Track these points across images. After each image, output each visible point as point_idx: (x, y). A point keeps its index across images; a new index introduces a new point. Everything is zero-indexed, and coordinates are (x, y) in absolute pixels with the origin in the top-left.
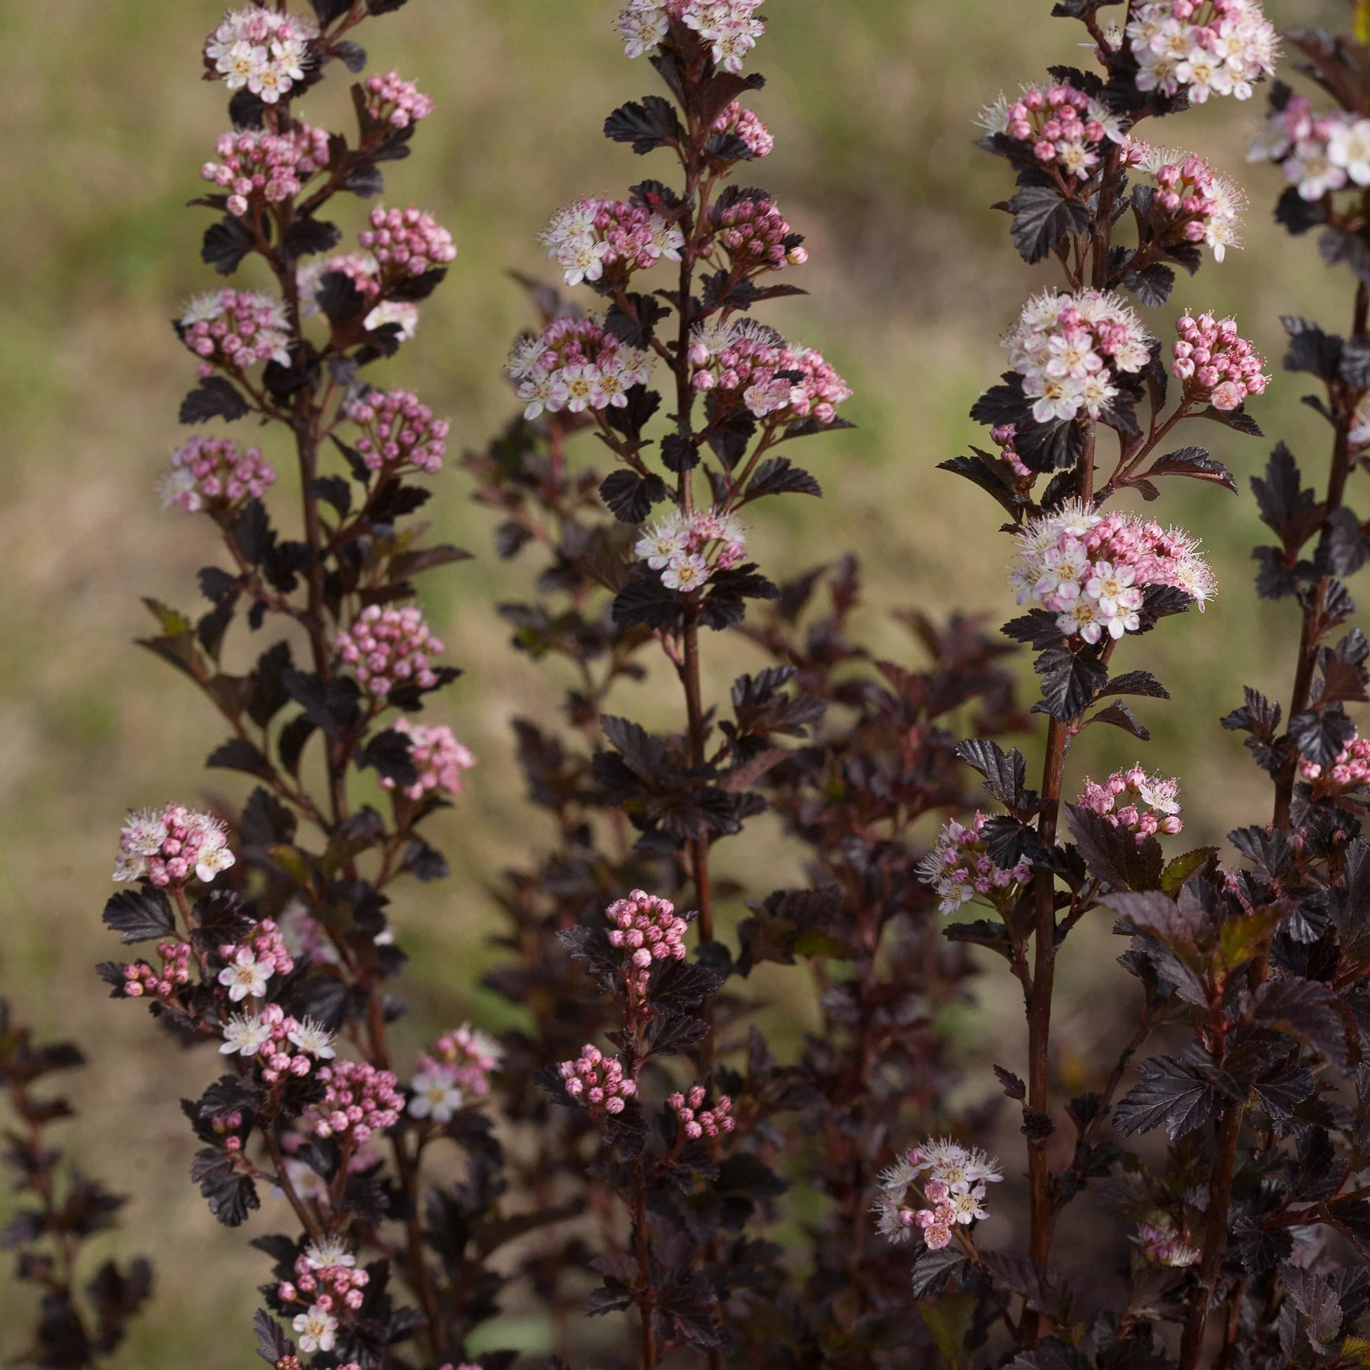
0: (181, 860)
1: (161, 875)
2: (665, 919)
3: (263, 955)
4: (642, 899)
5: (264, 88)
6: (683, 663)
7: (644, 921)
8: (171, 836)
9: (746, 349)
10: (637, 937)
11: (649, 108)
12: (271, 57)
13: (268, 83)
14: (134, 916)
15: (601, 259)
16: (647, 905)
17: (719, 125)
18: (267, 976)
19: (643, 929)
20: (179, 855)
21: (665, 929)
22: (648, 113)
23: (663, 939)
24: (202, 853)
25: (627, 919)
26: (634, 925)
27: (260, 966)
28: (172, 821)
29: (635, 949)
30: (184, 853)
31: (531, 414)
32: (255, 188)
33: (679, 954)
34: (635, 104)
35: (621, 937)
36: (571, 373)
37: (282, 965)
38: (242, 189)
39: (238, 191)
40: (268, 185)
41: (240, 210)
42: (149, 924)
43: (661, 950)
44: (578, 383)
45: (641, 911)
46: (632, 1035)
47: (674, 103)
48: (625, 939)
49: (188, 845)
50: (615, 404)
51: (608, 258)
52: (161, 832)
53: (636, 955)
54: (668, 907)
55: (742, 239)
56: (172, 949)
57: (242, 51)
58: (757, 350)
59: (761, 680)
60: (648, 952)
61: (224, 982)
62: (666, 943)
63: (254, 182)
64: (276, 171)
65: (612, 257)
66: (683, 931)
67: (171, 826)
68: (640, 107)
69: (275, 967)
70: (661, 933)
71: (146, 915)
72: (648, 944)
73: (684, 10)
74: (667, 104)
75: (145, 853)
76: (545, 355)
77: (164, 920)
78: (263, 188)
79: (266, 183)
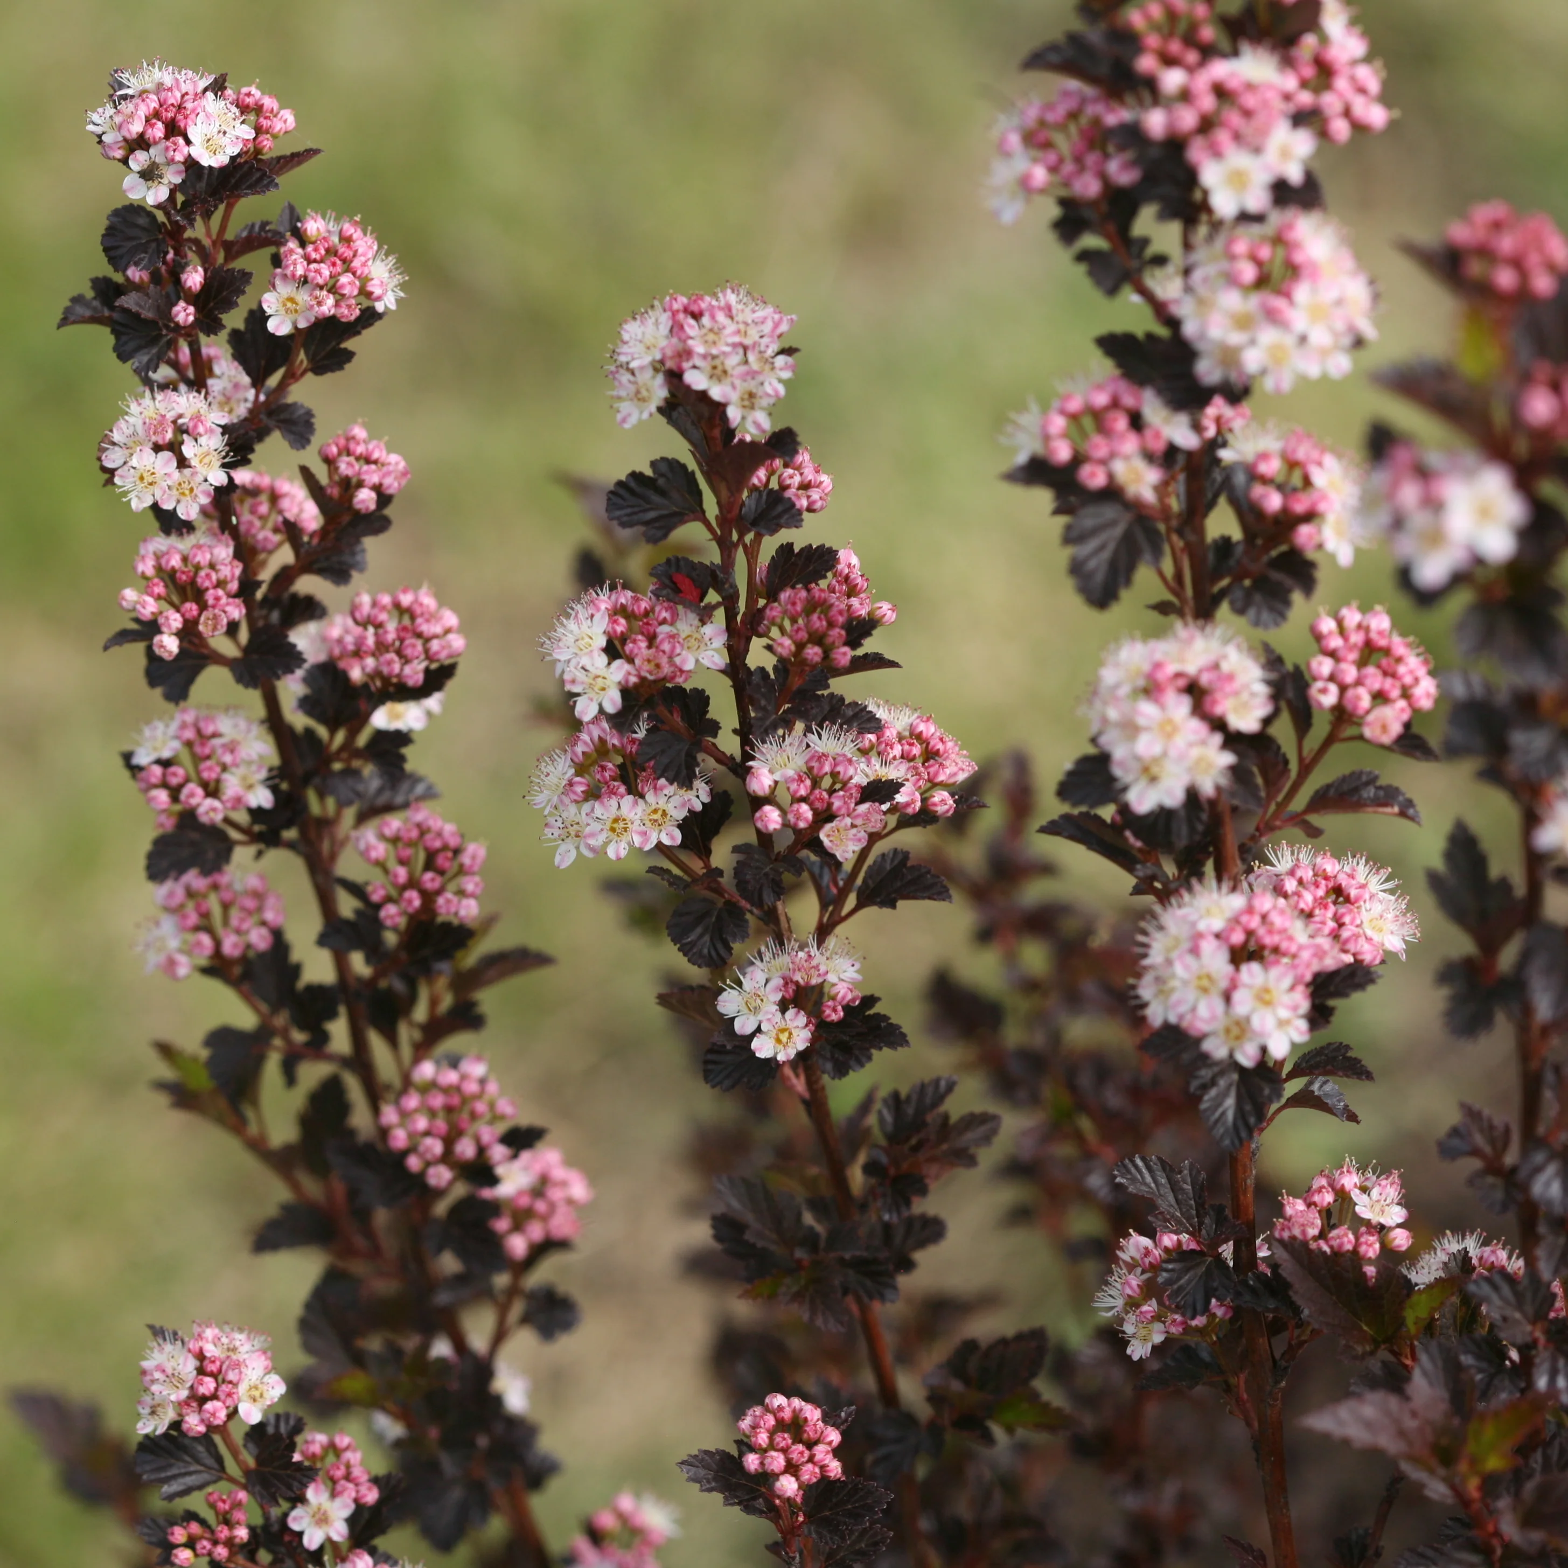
0: (217, 1404)
1: (194, 1423)
2: (810, 1433)
3: (339, 1488)
4: (780, 1408)
5: (178, 502)
6: (807, 1095)
7: (783, 1439)
8: (201, 1371)
9: (821, 768)
10: (777, 1461)
11: (662, 475)
12: (182, 463)
13: (183, 494)
14: (173, 1461)
15: (619, 683)
16: (787, 1414)
17: (755, 481)
18: (347, 1512)
19: (785, 1451)
20: (214, 1397)
21: (810, 1445)
22: (661, 481)
23: (811, 1460)
24: (242, 1389)
25: (763, 1438)
26: (772, 1446)
27: (338, 1501)
28: (201, 1349)
29: (776, 1476)
30: (221, 1395)
31: (562, 860)
32: (186, 622)
33: (832, 1474)
34: (641, 474)
35: (757, 1462)
36: (605, 809)
37: (365, 1496)
38: (169, 626)
39: (164, 629)
40: (202, 619)
41: (170, 652)
42: (192, 1468)
43: (809, 1473)
44: (616, 820)
45: (781, 1426)
46: (794, 1558)
47: (692, 465)
48: (762, 1464)
49: (224, 1381)
50: (667, 841)
51: (627, 681)
52: (188, 1366)
53: (778, 1484)
54: (812, 1413)
55: (793, 648)
56: (224, 1501)
57: (145, 460)
58: (836, 765)
59: (914, 1097)
60: (793, 1479)
61: (295, 1527)
62: (815, 1464)
63: (183, 616)
64: (210, 597)
65: (633, 679)
66: (835, 1444)
67: (201, 1356)
68: (649, 478)
69: (356, 1501)
70: (807, 1453)
71: (187, 1458)
72: (792, 1468)
73: (686, 365)
74: (683, 467)
75: (173, 1398)
76: (571, 784)
77: (210, 1461)
78: (196, 622)
79: (200, 615)
